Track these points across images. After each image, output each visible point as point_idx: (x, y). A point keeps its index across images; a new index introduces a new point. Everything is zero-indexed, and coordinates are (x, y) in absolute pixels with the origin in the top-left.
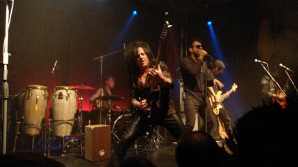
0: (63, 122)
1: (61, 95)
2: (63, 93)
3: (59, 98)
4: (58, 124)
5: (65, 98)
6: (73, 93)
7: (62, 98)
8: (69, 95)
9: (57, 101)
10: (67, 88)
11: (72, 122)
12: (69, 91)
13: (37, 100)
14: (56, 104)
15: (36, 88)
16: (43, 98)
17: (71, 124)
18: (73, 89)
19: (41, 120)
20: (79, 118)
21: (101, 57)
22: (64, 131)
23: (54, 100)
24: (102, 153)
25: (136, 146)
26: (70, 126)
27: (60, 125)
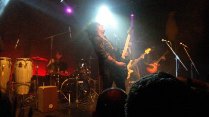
0: (22, 84)
1: (20, 64)
2: (22, 63)
3: (19, 67)
4: (19, 86)
5: (23, 67)
6: (29, 63)
7: (21, 67)
8: (26, 64)
9: (18, 68)
10: (25, 59)
11: (30, 84)
12: (27, 62)
13: (3, 68)
14: (17, 71)
15: (3, 59)
16: (8, 67)
17: (28, 86)
18: (30, 60)
19: (6, 83)
20: (35, 81)
21: (52, 37)
22: (24, 90)
23: (15, 68)
24: (51, 106)
25: (77, 101)
26: (27, 87)
27: (20, 87)
